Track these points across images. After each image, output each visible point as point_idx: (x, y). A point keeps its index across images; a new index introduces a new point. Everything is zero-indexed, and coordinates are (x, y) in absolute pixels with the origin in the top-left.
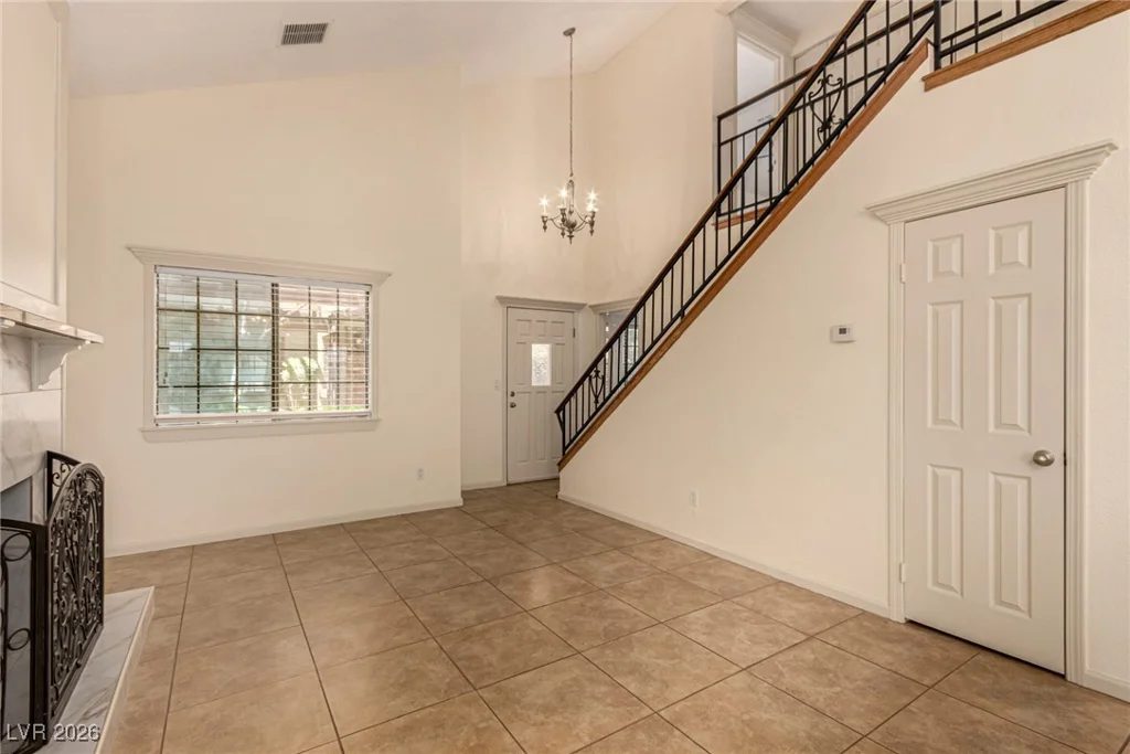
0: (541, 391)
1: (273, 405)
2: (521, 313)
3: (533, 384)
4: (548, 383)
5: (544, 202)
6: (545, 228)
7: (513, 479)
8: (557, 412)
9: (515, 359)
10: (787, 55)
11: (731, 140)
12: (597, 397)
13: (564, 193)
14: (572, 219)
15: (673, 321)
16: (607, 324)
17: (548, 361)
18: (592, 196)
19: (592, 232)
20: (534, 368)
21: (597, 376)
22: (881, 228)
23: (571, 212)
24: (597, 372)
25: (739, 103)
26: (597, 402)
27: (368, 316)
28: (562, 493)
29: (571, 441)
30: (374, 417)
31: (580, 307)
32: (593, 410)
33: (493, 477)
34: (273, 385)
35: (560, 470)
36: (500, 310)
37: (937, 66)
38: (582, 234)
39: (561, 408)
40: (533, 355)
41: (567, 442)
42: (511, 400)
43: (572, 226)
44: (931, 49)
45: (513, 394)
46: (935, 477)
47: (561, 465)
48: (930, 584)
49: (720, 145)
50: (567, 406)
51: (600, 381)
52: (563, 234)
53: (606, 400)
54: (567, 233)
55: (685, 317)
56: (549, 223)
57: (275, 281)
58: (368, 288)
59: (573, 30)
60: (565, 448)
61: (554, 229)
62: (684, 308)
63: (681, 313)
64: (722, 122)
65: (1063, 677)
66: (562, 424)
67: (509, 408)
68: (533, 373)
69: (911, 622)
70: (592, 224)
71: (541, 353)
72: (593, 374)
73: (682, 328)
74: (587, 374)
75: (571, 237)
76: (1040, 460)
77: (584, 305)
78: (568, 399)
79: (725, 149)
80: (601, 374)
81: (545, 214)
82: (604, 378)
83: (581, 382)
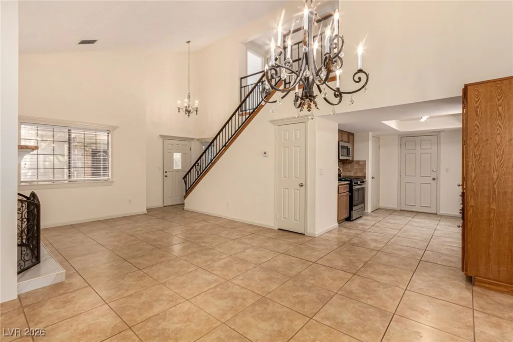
0: (178, 171)
1: (69, 176)
2: (170, 142)
3: (174, 168)
4: (180, 168)
5: (179, 102)
6: (179, 112)
7: (166, 204)
8: (184, 178)
9: (167, 159)
10: (265, 57)
11: (244, 87)
12: (198, 173)
13: (186, 100)
14: (190, 109)
15: (223, 147)
16: (203, 145)
17: (180, 160)
18: (197, 102)
19: (197, 114)
20: (174, 162)
21: (198, 165)
22: (273, 126)
23: (189, 107)
24: (198, 164)
25: (248, 75)
26: (198, 174)
27: (108, 143)
28: (186, 207)
29: (189, 189)
30: (111, 180)
31: (193, 139)
32: (197, 177)
33: (158, 203)
34: (69, 168)
35: (185, 199)
36: (161, 140)
37: (285, 87)
38: (193, 115)
39: (185, 177)
40: (174, 157)
41: (187, 189)
42: (165, 174)
43: (189, 112)
44: (283, 82)
45: (166, 172)
46: (284, 191)
47: (185, 197)
48: (282, 218)
49: (241, 87)
50: (187, 176)
51: (199, 167)
52: (186, 114)
53: (201, 174)
54: (187, 114)
55: (226, 146)
56: (181, 110)
57: (69, 129)
58: (109, 132)
59: (190, 41)
60: (186, 191)
61: (183, 112)
62: (226, 144)
63: (225, 145)
64: (242, 80)
65: (304, 234)
66: (186, 183)
67: (165, 178)
68: (174, 164)
69: (280, 229)
70: (197, 112)
71: (177, 156)
72: (197, 164)
73: (225, 150)
74: (195, 165)
75: (189, 116)
76: (301, 185)
77: (194, 139)
78: (188, 173)
79: (243, 89)
80: (199, 165)
81: (179, 107)
82: (200, 166)
83: (192, 168)
